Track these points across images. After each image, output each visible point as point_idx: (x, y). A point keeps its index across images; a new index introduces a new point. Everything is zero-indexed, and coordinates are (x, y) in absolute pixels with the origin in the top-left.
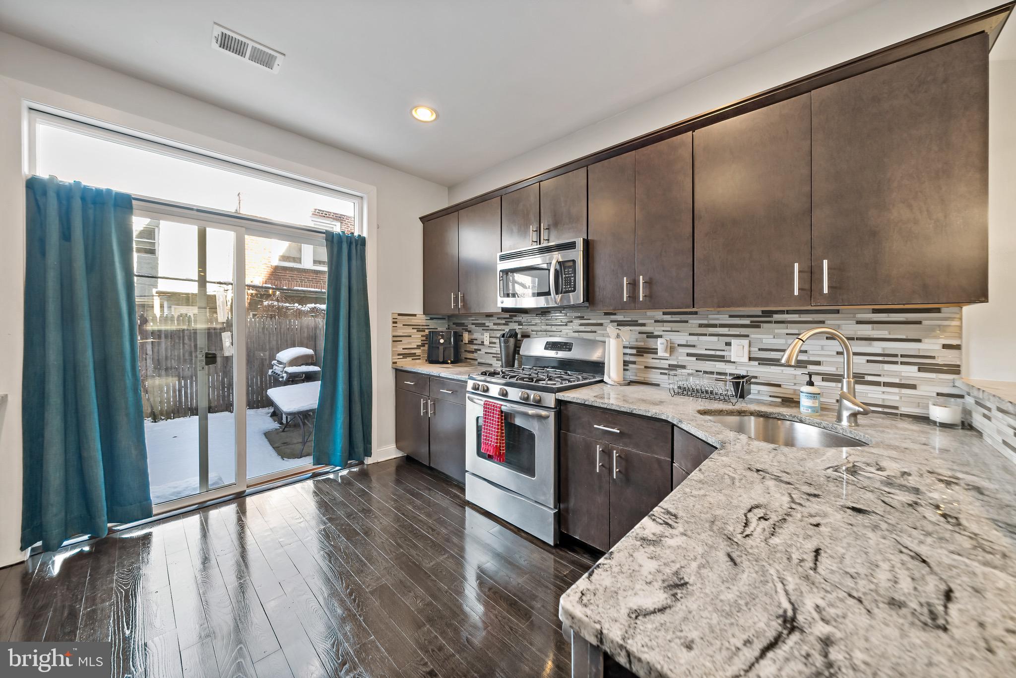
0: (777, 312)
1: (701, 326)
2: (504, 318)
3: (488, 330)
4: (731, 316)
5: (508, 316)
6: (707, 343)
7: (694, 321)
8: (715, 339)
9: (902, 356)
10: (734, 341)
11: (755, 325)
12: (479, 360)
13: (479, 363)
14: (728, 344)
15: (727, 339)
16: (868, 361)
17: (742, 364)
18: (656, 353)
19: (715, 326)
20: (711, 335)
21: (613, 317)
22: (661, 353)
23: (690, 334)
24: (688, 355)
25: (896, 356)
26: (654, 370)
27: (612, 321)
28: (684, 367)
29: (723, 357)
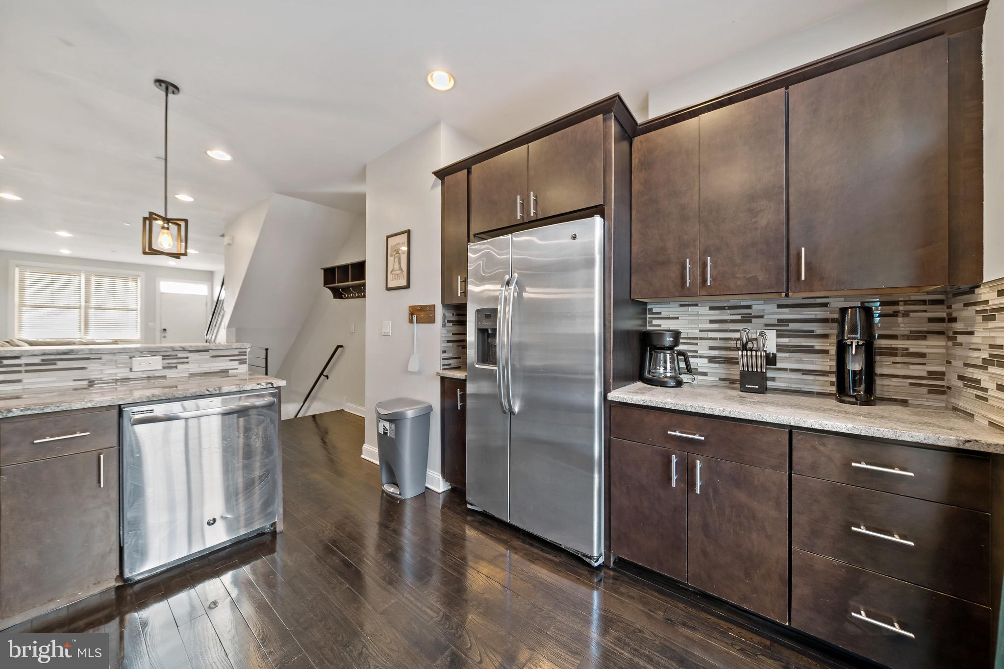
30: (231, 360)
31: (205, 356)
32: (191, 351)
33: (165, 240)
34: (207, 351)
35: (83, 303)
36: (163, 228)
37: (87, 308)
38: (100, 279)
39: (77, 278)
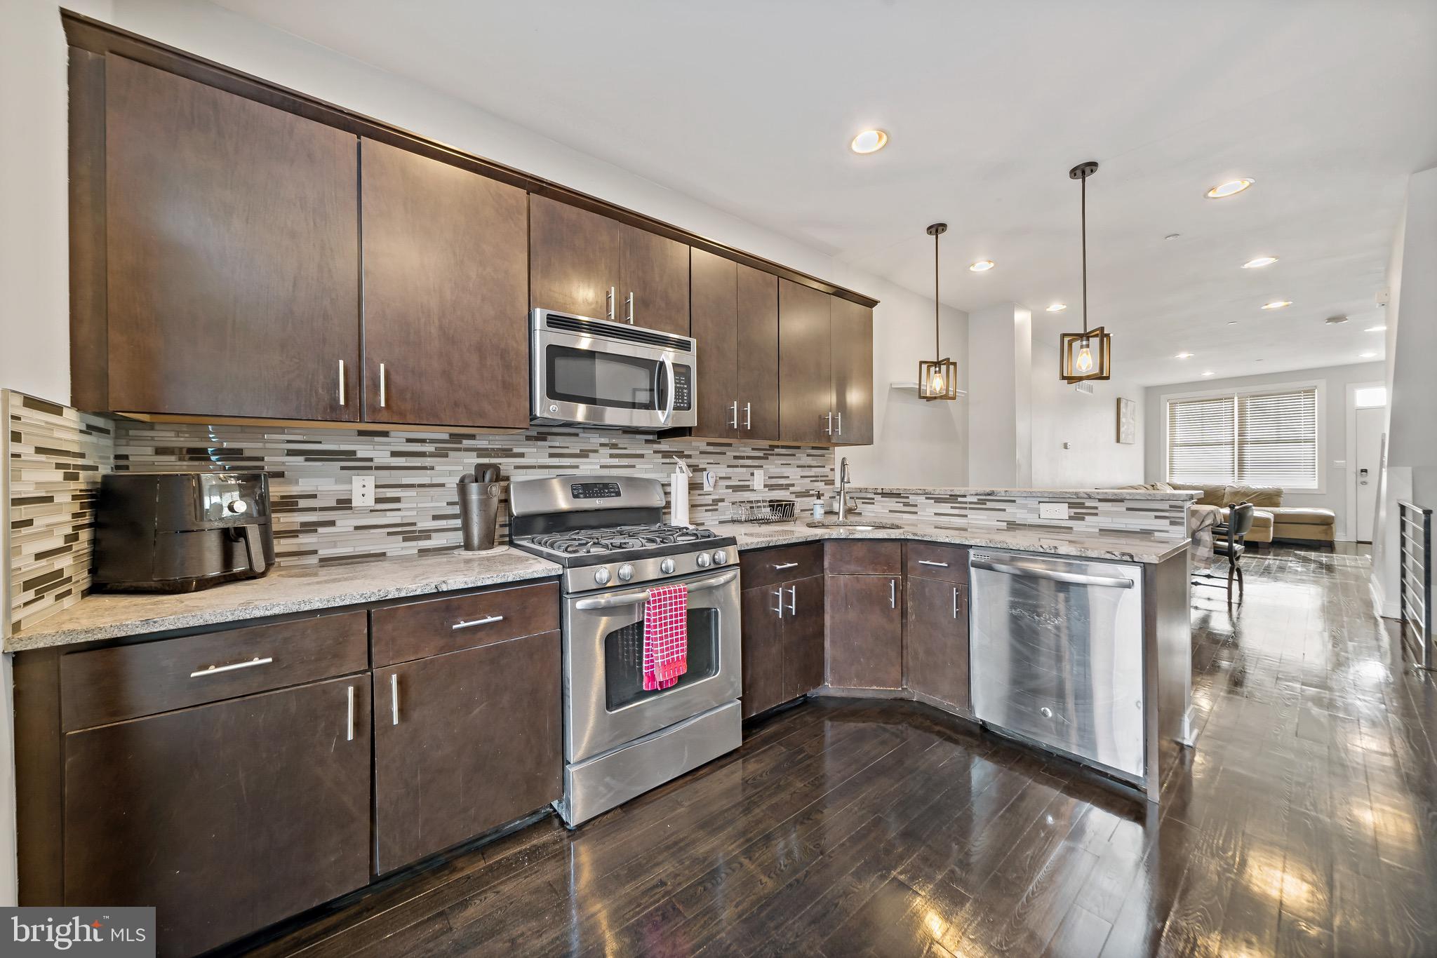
0: (778, 447)
1: (735, 457)
2: (433, 441)
3: (370, 468)
4: (753, 449)
5: (446, 437)
6: (739, 474)
7: (731, 453)
8: (744, 470)
9: (821, 476)
10: (756, 472)
11: (765, 458)
12: (324, 553)
13: (321, 560)
14: (752, 474)
15: (751, 470)
16: (811, 481)
17: (760, 492)
18: (702, 488)
19: (742, 458)
20: (742, 466)
21: (656, 447)
22: (707, 488)
23: (729, 466)
24: (728, 487)
25: (818, 476)
26: (699, 508)
27: (655, 452)
28: (722, 500)
29: (748, 486)
30: (1157, 517)
31: (1121, 508)
32: (1100, 500)
33: (1085, 361)
34: (1122, 501)
35: (1236, 438)
36: (1082, 347)
37: (1241, 443)
38: (1259, 401)
39: (1229, 404)
